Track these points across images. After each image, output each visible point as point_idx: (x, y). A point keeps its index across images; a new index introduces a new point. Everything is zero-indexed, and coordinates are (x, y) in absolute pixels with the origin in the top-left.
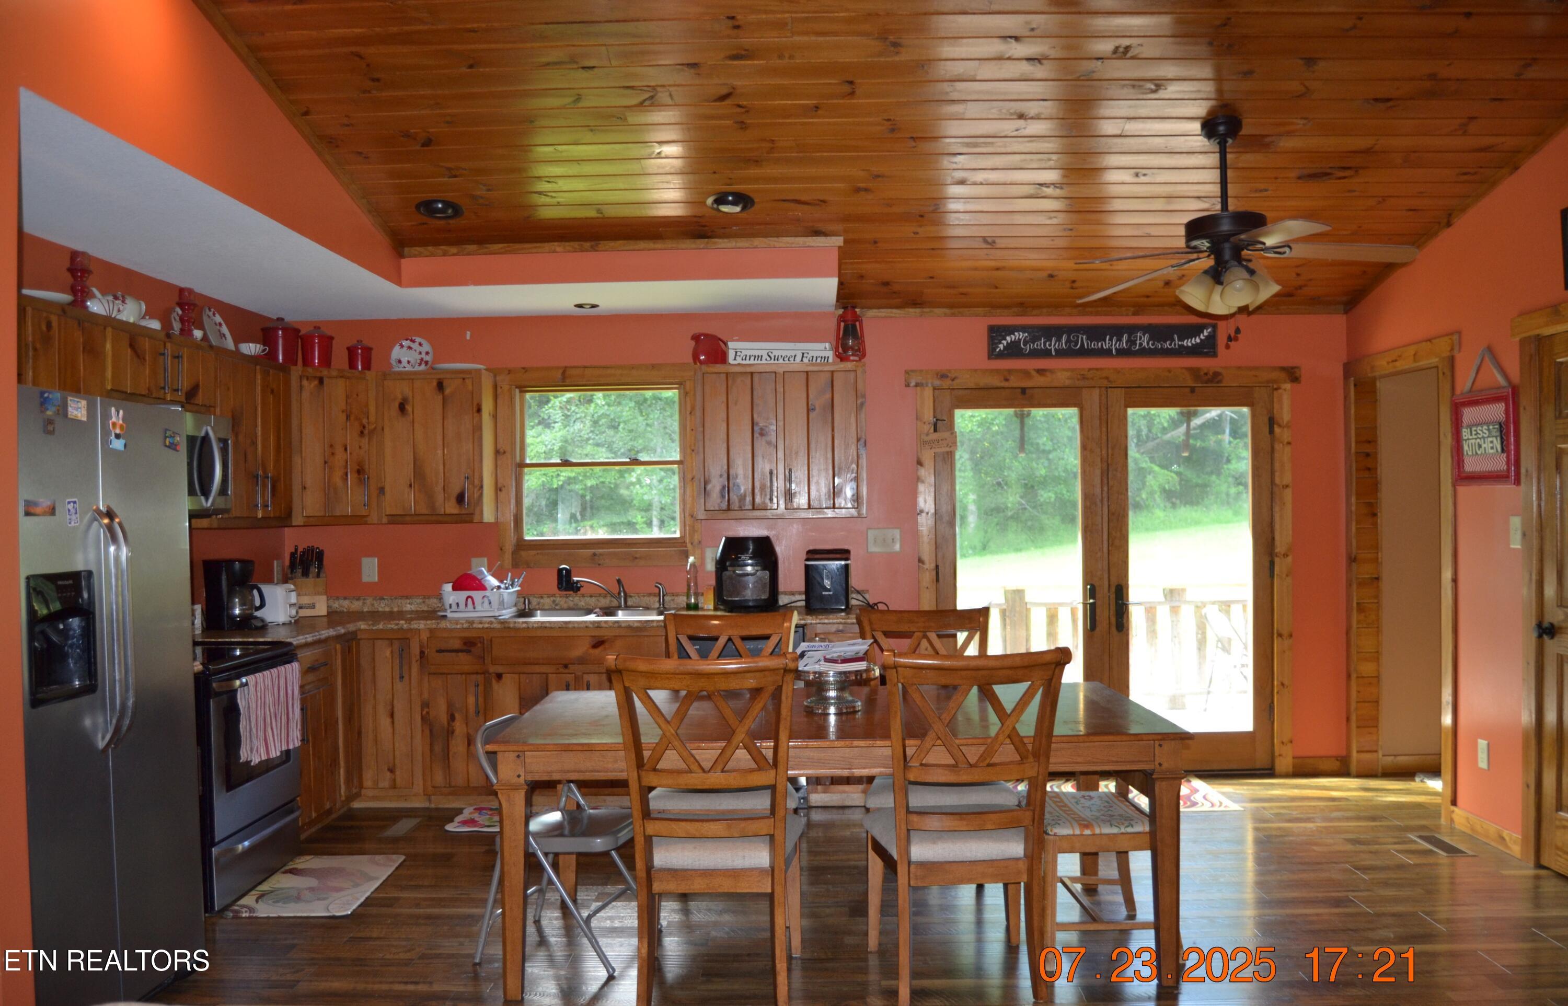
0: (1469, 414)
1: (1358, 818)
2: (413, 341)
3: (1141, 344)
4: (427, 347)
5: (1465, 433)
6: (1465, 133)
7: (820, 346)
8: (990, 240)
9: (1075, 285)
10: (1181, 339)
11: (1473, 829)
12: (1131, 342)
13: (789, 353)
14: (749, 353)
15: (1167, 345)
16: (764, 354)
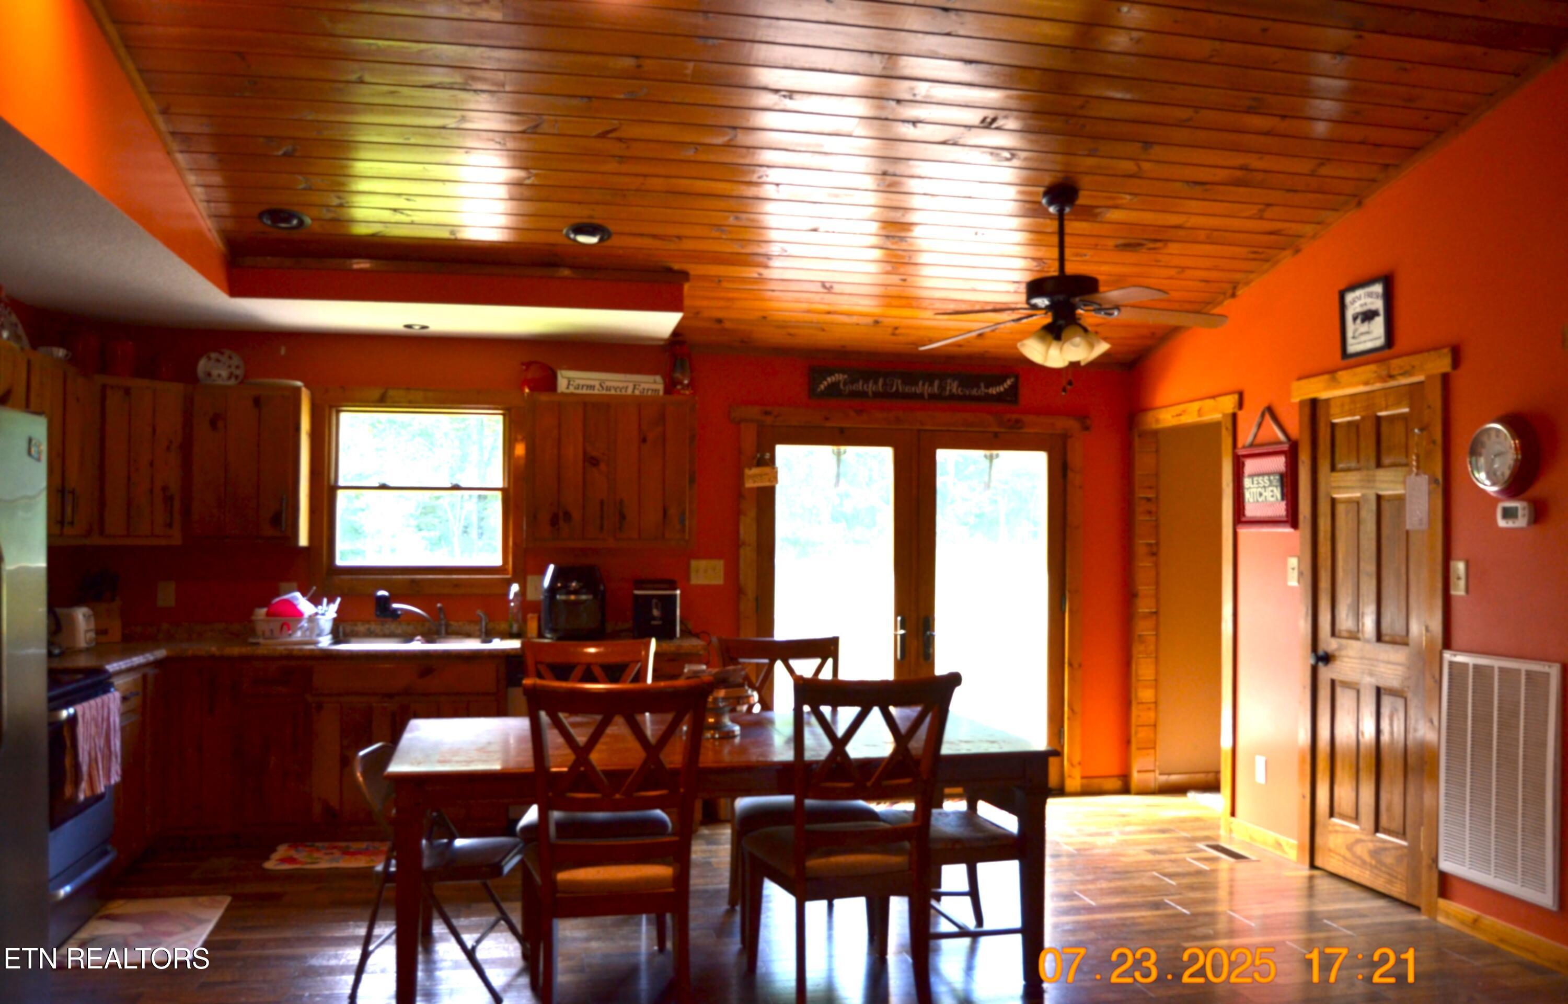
0: (1251, 465)
1: (1150, 831)
2: (222, 353)
3: (951, 390)
4: (236, 360)
5: (1247, 482)
6: (1261, 218)
7: (650, 378)
8: (828, 285)
9: (897, 332)
10: (987, 387)
11: (1251, 838)
12: (942, 388)
13: (621, 385)
14: (581, 382)
15: (974, 392)
16: (597, 384)
